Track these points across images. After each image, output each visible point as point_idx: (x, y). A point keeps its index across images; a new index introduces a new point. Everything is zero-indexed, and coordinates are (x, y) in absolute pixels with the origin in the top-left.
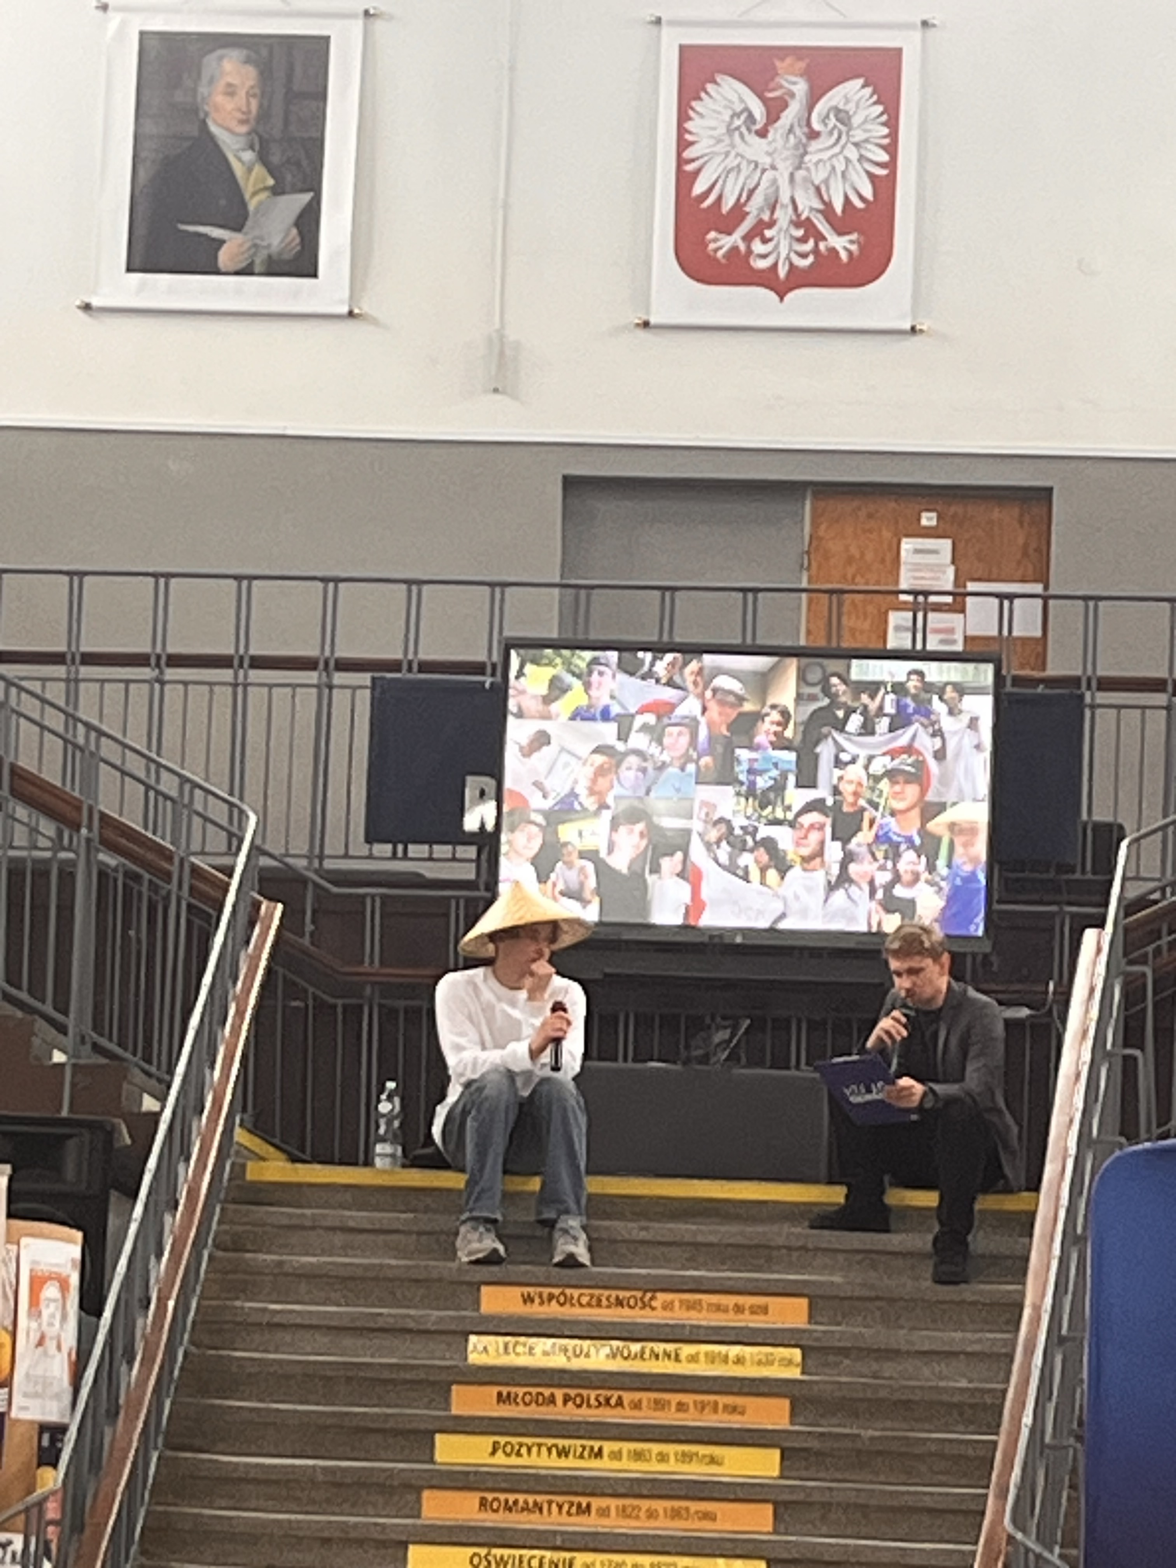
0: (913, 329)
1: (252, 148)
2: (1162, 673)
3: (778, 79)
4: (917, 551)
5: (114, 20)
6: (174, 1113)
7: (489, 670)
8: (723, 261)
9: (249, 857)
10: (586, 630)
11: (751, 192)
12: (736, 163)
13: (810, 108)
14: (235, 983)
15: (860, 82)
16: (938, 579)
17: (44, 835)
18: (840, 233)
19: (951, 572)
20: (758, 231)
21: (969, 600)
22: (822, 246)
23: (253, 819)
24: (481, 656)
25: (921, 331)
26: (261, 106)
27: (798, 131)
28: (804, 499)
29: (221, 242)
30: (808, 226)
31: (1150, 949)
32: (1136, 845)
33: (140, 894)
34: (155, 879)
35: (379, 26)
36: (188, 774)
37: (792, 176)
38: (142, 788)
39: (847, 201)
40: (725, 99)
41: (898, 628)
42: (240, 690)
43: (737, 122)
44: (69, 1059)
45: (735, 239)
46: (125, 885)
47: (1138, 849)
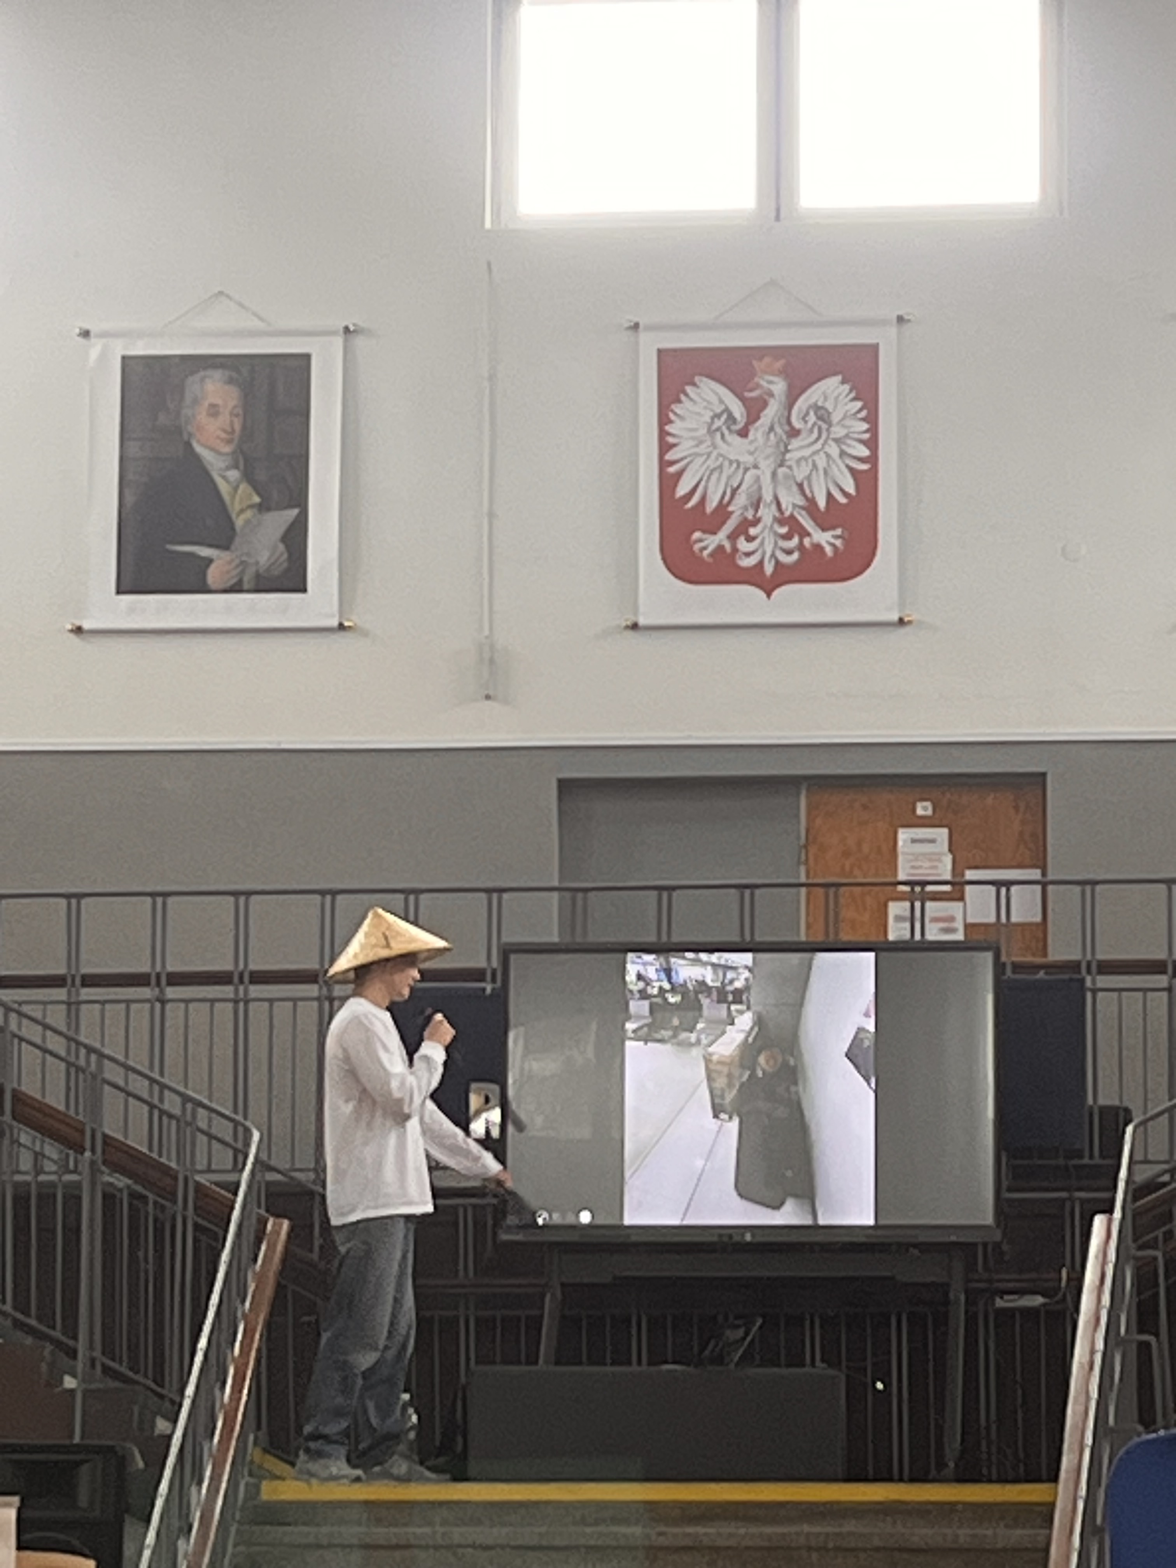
0: (901, 621)
1: (236, 467)
2: (1161, 955)
3: (756, 379)
4: (914, 841)
5: (95, 349)
6: (184, 1435)
7: (489, 976)
8: (710, 560)
9: (253, 1173)
10: (585, 933)
11: (734, 491)
12: (718, 463)
13: (790, 406)
14: (243, 1301)
15: (839, 378)
16: (935, 867)
17: (49, 1158)
18: (824, 529)
19: (948, 860)
20: (743, 529)
21: (968, 888)
22: (807, 542)
23: (256, 1136)
24: (480, 962)
25: (910, 622)
26: (244, 427)
27: (778, 430)
28: (798, 795)
29: (209, 561)
30: (791, 522)
31: (1160, 1233)
32: (1142, 1128)
33: (147, 1213)
34: (159, 1200)
35: (359, 342)
36: (190, 1093)
37: (774, 474)
38: (146, 1108)
39: (829, 495)
40: (704, 400)
41: (899, 919)
42: (241, 1005)
43: (718, 423)
44: (79, 1384)
45: (721, 537)
46: (130, 1205)
47: (1146, 1130)
